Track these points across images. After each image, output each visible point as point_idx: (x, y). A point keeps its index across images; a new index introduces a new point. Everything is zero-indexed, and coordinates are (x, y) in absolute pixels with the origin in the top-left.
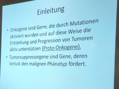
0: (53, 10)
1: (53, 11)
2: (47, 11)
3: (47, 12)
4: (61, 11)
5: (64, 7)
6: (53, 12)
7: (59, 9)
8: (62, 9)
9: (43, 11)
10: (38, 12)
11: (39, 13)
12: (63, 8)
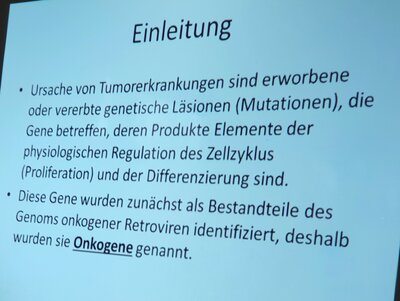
0: (191, 29)
1: (191, 33)
2: (169, 32)
3: (167, 33)
4: (219, 33)
5: (229, 22)
6: (188, 37)
7: (213, 26)
8: (223, 28)
9: (155, 32)
10: (135, 33)
11: (138, 37)
12: (226, 25)
